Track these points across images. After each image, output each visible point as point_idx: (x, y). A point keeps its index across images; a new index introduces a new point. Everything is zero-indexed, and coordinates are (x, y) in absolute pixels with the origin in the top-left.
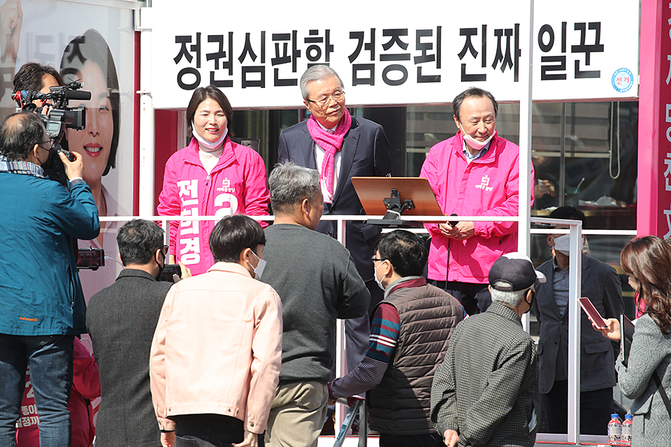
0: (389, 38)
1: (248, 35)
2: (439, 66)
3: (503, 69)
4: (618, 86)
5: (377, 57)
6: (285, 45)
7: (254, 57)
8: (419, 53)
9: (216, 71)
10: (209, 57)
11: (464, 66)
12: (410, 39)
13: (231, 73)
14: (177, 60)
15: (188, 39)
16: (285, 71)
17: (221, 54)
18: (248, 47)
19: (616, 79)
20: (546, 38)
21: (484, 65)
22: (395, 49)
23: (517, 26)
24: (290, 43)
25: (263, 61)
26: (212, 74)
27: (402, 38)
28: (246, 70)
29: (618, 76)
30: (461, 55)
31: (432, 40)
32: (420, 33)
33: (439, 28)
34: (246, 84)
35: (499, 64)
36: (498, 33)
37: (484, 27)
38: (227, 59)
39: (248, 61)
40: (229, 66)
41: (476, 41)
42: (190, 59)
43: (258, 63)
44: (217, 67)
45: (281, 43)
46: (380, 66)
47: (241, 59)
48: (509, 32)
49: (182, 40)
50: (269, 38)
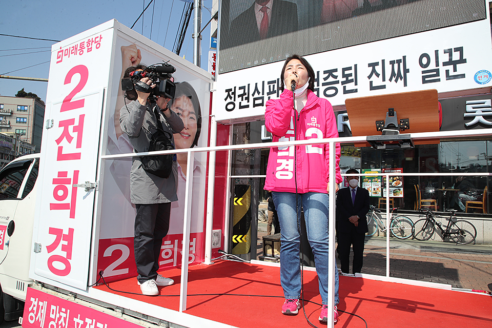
0: (327, 75)
1: (256, 84)
2: (356, 84)
3: (396, 81)
4: (479, 81)
5: (321, 84)
6: (274, 86)
7: (259, 93)
8: (344, 79)
9: (242, 102)
10: (239, 96)
11: (371, 83)
12: (339, 73)
13: (248, 102)
14: (226, 100)
15: (231, 90)
17: (245, 94)
18: (256, 89)
19: (478, 77)
20: (425, 61)
21: (384, 80)
22: (331, 79)
23: (404, 57)
24: (276, 84)
25: (263, 94)
26: (240, 103)
27: (334, 74)
28: (255, 99)
29: (479, 75)
30: (369, 77)
31: (352, 71)
32: (344, 70)
33: (356, 66)
34: (255, 105)
35: (394, 79)
36: (392, 63)
37: (383, 61)
38: (247, 96)
39: (256, 95)
40: (248, 99)
41: (379, 69)
42: (231, 98)
43: (261, 95)
44: (242, 100)
45: (272, 85)
46: (322, 89)
47: (253, 95)
48: (399, 62)
49: (228, 91)
50: (266, 83)
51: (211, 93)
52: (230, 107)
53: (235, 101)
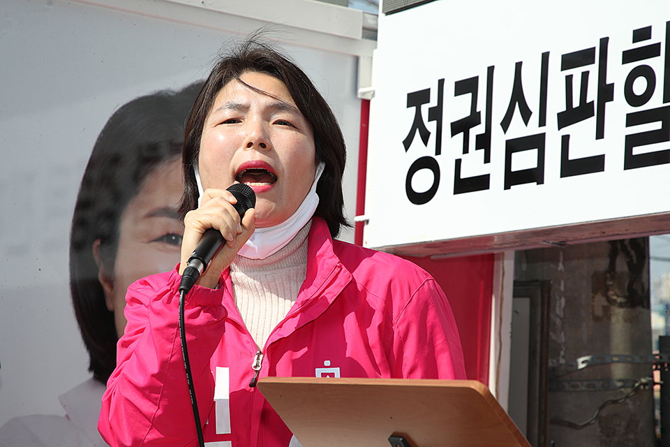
1: (519, 66)
6: (585, 76)
7: (526, 115)
9: (464, 158)
10: (458, 127)
13: (487, 159)
14: (407, 143)
15: (426, 95)
16: (583, 139)
17: (473, 119)
18: (518, 95)
24: (593, 69)
25: (542, 122)
26: (458, 162)
28: (512, 147)
34: (513, 178)
38: (481, 128)
39: (518, 129)
40: (484, 142)
42: (426, 137)
43: (533, 128)
44: (466, 150)
45: (577, 73)
47: (505, 124)
49: (417, 99)
50: (555, 63)
51: (366, 104)
52: (423, 180)
53: (438, 152)
